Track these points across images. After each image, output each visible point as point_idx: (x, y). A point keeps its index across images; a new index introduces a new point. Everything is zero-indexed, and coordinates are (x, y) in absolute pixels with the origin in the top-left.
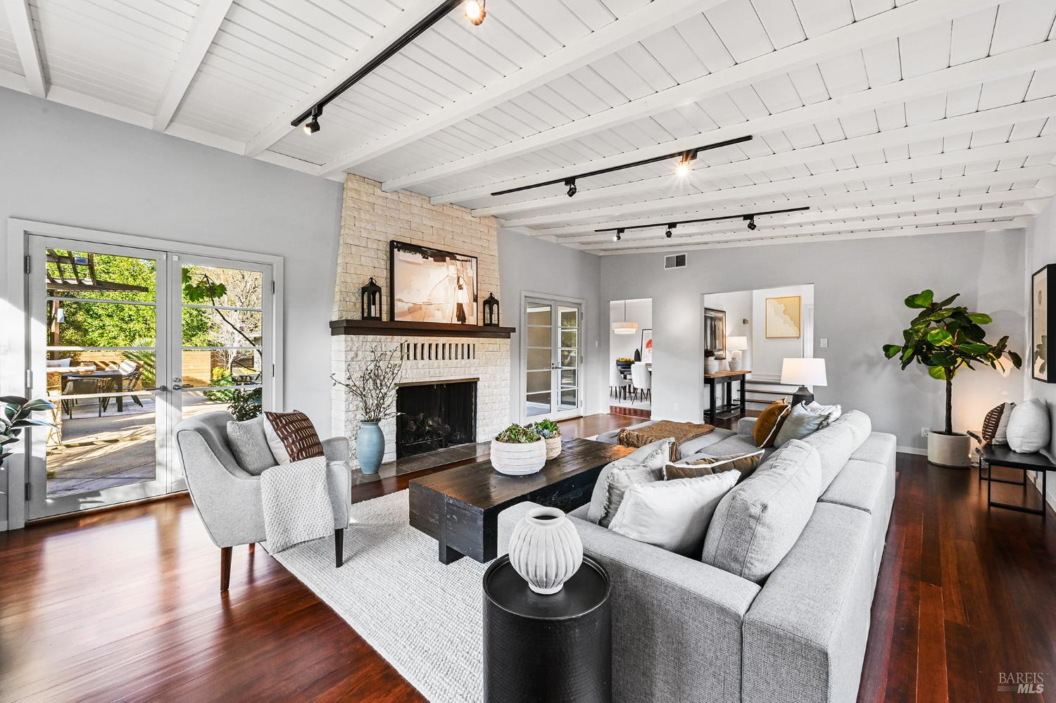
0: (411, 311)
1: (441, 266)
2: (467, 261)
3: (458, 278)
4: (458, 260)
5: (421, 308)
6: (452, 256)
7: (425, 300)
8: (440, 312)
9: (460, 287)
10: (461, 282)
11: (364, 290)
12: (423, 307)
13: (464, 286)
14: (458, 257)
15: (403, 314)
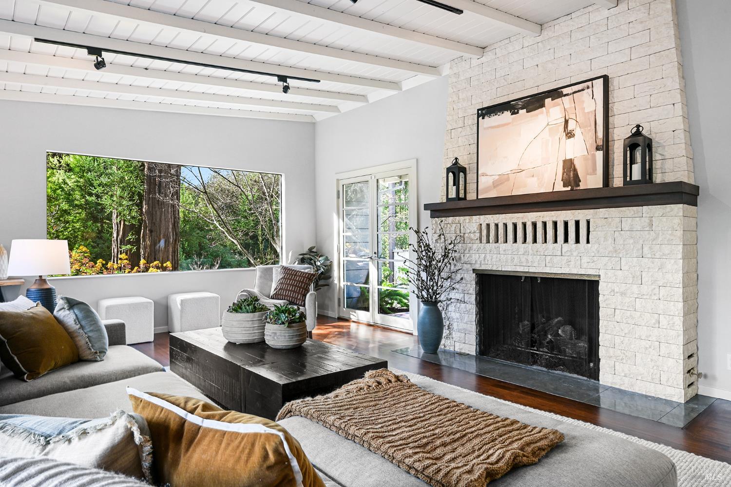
0: (496, 185)
1: (537, 115)
2: (583, 90)
3: (566, 122)
4: (567, 95)
5: (508, 179)
6: (555, 93)
7: (515, 167)
8: (535, 179)
9: (570, 135)
10: (572, 125)
11: (449, 170)
12: (512, 176)
13: (578, 132)
14: (565, 91)
15: (487, 190)
